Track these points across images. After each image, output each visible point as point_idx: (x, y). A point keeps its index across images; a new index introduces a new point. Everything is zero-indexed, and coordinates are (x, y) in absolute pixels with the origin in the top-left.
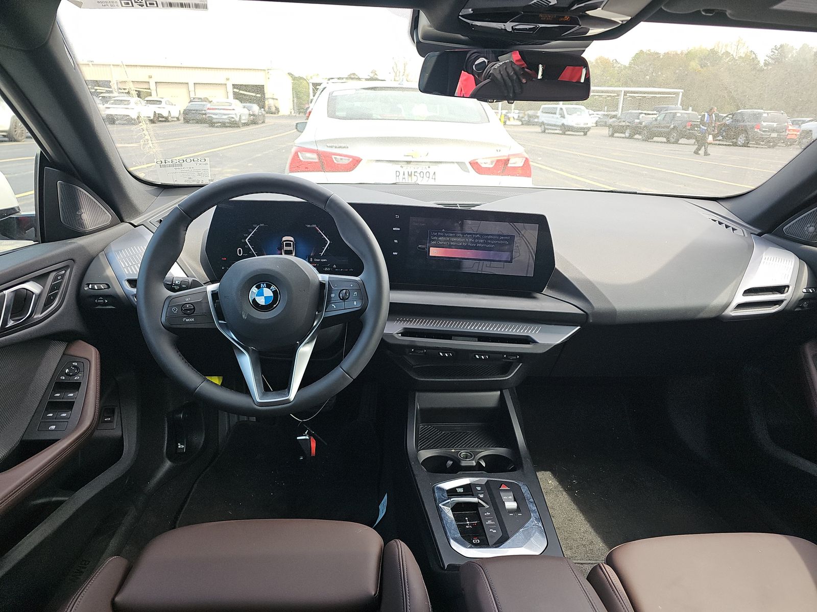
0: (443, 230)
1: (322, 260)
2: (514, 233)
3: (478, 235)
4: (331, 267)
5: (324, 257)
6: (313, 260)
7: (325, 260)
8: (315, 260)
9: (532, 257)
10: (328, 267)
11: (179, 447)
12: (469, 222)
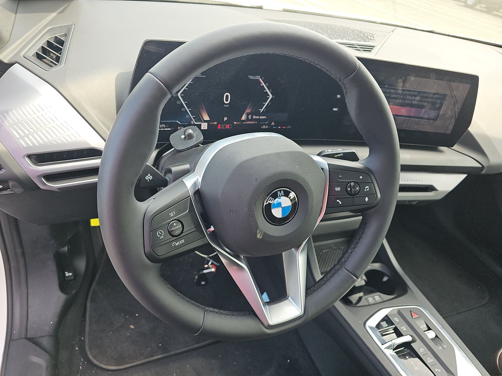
0: (386, 86)
1: (261, 117)
2: (448, 92)
3: (416, 93)
4: (269, 124)
5: (263, 114)
6: (252, 117)
7: (263, 117)
8: (254, 117)
9: (456, 116)
10: (266, 125)
11: (67, 275)
12: (412, 78)
